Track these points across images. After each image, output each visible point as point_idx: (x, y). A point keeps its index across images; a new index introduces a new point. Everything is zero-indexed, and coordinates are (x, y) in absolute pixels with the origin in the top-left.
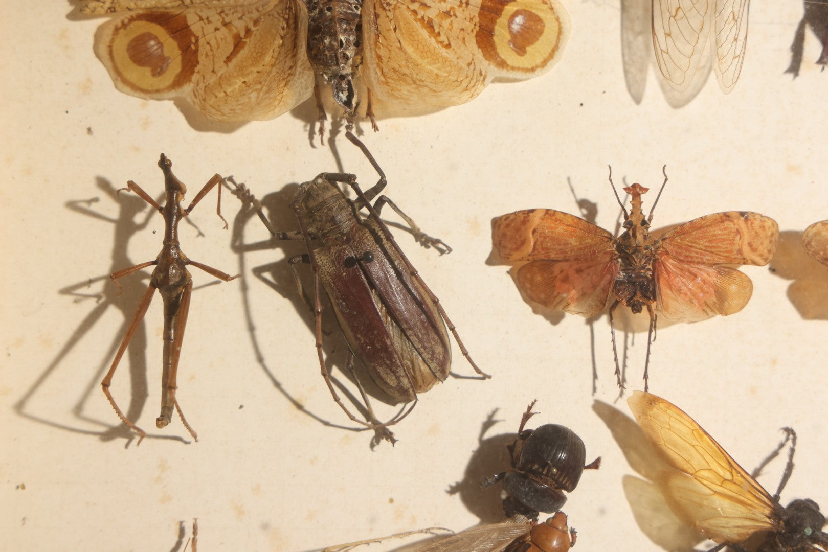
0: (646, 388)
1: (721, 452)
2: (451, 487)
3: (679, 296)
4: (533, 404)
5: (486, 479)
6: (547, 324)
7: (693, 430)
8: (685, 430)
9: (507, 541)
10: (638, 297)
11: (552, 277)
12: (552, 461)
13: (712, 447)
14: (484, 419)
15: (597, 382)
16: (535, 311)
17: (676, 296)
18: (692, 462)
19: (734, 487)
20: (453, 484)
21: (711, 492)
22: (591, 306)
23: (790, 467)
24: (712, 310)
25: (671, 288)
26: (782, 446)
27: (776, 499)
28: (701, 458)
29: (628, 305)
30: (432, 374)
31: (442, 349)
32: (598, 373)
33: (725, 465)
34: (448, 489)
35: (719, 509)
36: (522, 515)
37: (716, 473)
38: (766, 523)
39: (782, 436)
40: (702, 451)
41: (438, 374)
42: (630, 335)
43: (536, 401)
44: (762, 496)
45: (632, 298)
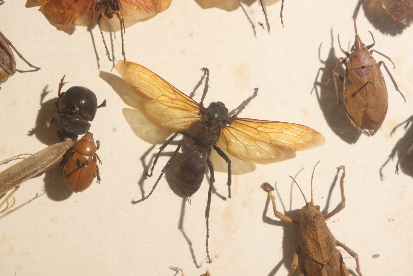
0: (125, 59)
1: (168, 85)
2: (30, 132)
3: (132, 6)
4: (63, 78)
5: (45, 122)
6: (66, 35)
7: (151, 76)
8: (147, 77)
9: (62, 153)
10: (111, 10)
11: (62, 8)
12: (77, 105)
13: (163, 83)
14: (42, 92)
15: (99, 62)
16: (59, 29)
17: (130, 6)
18: (155, 93)
19: (178, 102)
20: (31, 130)
21: (167, 107)
22: (86, 19)
23: (206, 87)
24: (151, 11)
25: (126, 2)
26: (203, 78)
27: (201, 104)
28: (159, 90)
29: (106, 16)
30: (5, 72)
31: (8, 57)
32: (99, 57)
33: (171, 91)
34: (28, 133)
35: (172, 115)
36: (69, 138)
37: (168, 96)
38: (198, 118)
39: (202, 73)
40: (158, 87)
41: (9, 71)
42: (113, 33)
43: (65, 76)
44: (193, 104)
45: (107, 12)
